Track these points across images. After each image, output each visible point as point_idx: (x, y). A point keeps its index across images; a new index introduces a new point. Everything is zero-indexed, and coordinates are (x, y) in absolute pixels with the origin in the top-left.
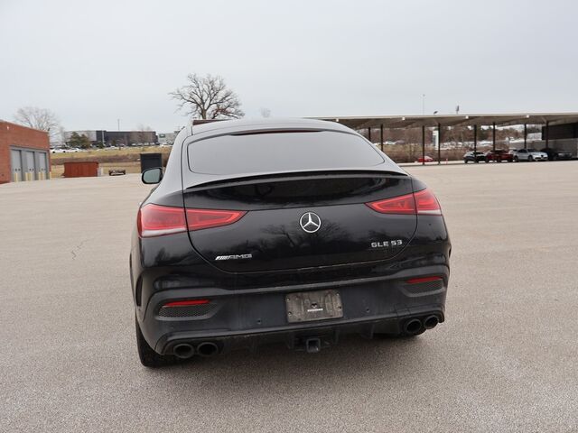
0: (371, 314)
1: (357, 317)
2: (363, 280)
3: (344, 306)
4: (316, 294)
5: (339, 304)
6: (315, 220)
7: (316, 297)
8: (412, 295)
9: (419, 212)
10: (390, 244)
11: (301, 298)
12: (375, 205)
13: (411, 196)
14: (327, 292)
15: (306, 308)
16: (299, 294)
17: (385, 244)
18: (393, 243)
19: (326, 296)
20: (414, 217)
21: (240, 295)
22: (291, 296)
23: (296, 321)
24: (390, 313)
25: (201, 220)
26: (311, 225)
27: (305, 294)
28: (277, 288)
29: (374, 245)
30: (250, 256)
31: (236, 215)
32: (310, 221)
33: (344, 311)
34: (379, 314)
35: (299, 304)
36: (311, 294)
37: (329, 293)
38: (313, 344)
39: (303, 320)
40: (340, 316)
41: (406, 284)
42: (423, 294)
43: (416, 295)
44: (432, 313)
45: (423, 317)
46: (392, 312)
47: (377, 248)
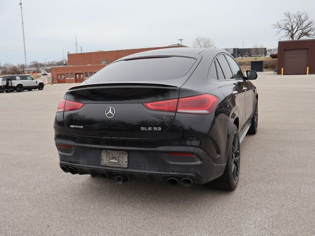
0: (144, 169)
1: (135, 169)
2: (136, 148)
3: (129, 162)
4: (116, 152)
5: (126, 160)
7: (115, 154)
8: (171, 163)
9: (179, 111)
10: (152, 129)
11: (109, 153)
12: (149, 105)
13: (177, 100)
14: (121, 152)
15: (110, 159)
16: (108, 151)
17: (150, 129)
18: (155, 129)
19: (120, 154)
20: (173, 114)
22: (104, 151)
23: (105, 165)
24: (156, 171)
26: (110, 113)
27: (111, 151)
29: (142, 129)
30: (82, 127)
32: (110, 111)
33: (128, 164)
34: (149, 170)
35: (107, 156)
36: (113, 152)
37: (122, 153)
39: (108, 165)
40: (126, 166)
41: (167, 155)
42: (180, 163)
43: (174, 163)
44: (186, 176)
45: (179, 178)
46: (158, 171)
47: (144, 131)
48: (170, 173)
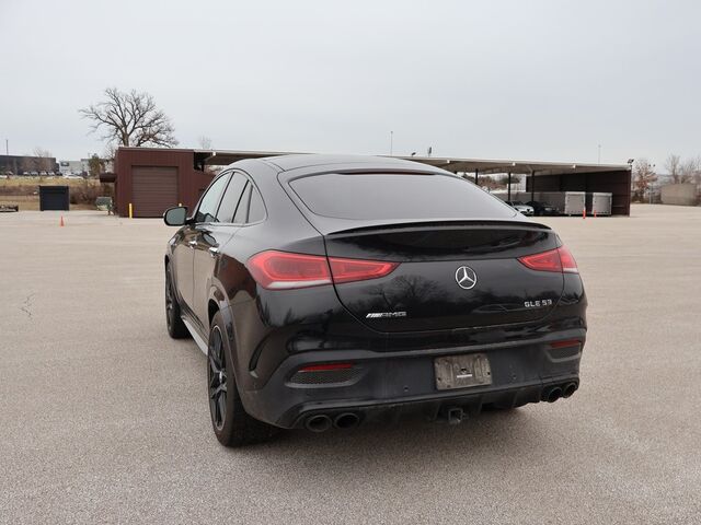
0: (517, 381)
1: (502, 384)
3: (493, 373)
4: (465, 357)
5: (488, 370)
6: (470, 275)
7: (465, 361)
8: (554, 361)
9: (565, 269)
10: (541, 303)
11: (451, 362)
13: (556, 251)
14: (476, 355)
15: (455, 374)
16: (448, 358)
17: (537, 303)
18: (544, 302)
19: (475, 360)
20: (561, 275)
21: (389, 359)
22: (440, 360)
23: (446, 388)
24: (535, 380)
25: (348, 270)
26: (466, 280)
27: (454, 358)
28: (430, 351)
30: (404, 314)
31: (387, 266)
32: (466, 276)
33: (493, 377)
34: (525, 381)
35: (448, 369)
36: (460, 358)
37: (478, 357)
38: (455, 414)
39: (453, 387)
40: (489, 382)
41: (550, 348)
43: (559, 361)
44: (570, 380)
45: (563, 384)
46: (537, 379)
48: (554, 380)
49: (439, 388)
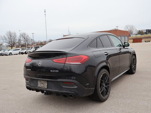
0: (53, 89)
1: (50, 89)
4: (43, 81)
5: (47, 85)
6: (41, 63)
9: (66, 63)
10: (55, 71)
12: (54, 60)
13: (66, 58)
15: (41, 84)
16: (40, 80)
17: (54, 71)
18: (56, 71)
19: (45, 82)
20: (64, 64)
22: (39, 80)
24: (58, 90)
27: (41, 81)
29: (51, 71)
32: (40, 63)
39: (40, 87)
40: (46, 88)
41: (62, 83)
42: (68, 87)
43: (65, 87)
44: (70, 93)
45: (67, 94)
46: (59, 90)
47: (52, 72)
48: (64, 92)
49: (38, 86)
